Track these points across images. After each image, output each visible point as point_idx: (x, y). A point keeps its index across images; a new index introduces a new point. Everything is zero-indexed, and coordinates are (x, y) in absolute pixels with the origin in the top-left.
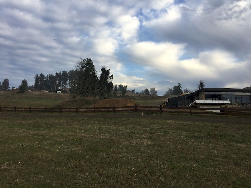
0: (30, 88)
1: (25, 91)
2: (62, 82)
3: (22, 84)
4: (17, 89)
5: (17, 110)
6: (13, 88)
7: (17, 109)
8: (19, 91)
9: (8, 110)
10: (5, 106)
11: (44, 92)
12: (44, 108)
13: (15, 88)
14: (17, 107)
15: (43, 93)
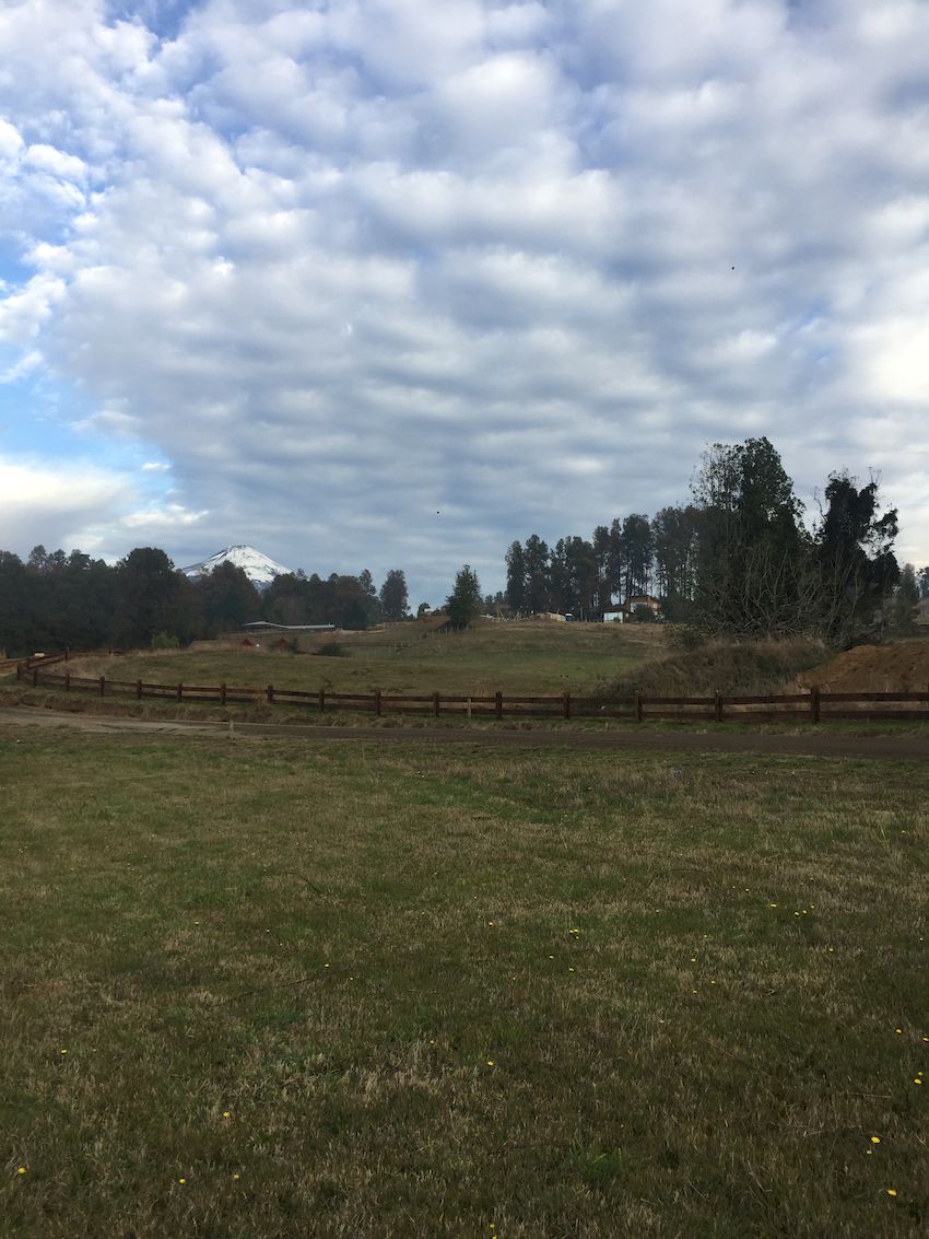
0: (492, 605)
1: (471, 622)
2: (624, 570)
3: (456, 589)
4: (437, 613)
5: (445, 710)
6: (423, 607)
7: (443, 705)
8: (448, 619)
9: (408, 710)
10: (397, 690)
11: (547, 619)
12: (558, 700)
13: (432, 610)
14: (444, 692)
15: (543, 624)
